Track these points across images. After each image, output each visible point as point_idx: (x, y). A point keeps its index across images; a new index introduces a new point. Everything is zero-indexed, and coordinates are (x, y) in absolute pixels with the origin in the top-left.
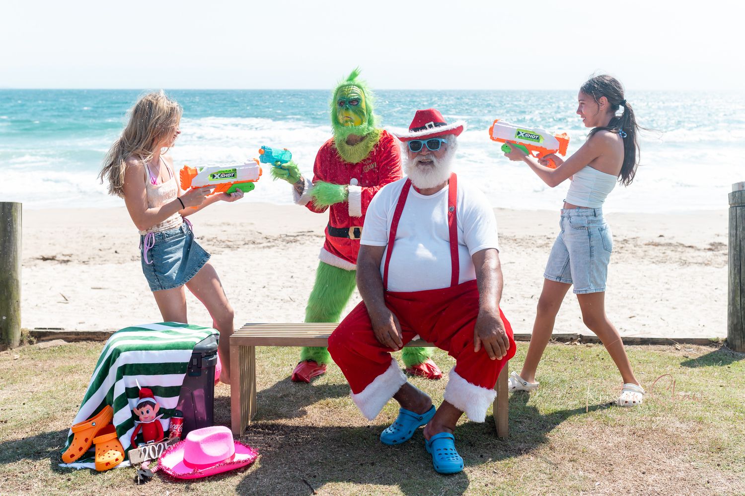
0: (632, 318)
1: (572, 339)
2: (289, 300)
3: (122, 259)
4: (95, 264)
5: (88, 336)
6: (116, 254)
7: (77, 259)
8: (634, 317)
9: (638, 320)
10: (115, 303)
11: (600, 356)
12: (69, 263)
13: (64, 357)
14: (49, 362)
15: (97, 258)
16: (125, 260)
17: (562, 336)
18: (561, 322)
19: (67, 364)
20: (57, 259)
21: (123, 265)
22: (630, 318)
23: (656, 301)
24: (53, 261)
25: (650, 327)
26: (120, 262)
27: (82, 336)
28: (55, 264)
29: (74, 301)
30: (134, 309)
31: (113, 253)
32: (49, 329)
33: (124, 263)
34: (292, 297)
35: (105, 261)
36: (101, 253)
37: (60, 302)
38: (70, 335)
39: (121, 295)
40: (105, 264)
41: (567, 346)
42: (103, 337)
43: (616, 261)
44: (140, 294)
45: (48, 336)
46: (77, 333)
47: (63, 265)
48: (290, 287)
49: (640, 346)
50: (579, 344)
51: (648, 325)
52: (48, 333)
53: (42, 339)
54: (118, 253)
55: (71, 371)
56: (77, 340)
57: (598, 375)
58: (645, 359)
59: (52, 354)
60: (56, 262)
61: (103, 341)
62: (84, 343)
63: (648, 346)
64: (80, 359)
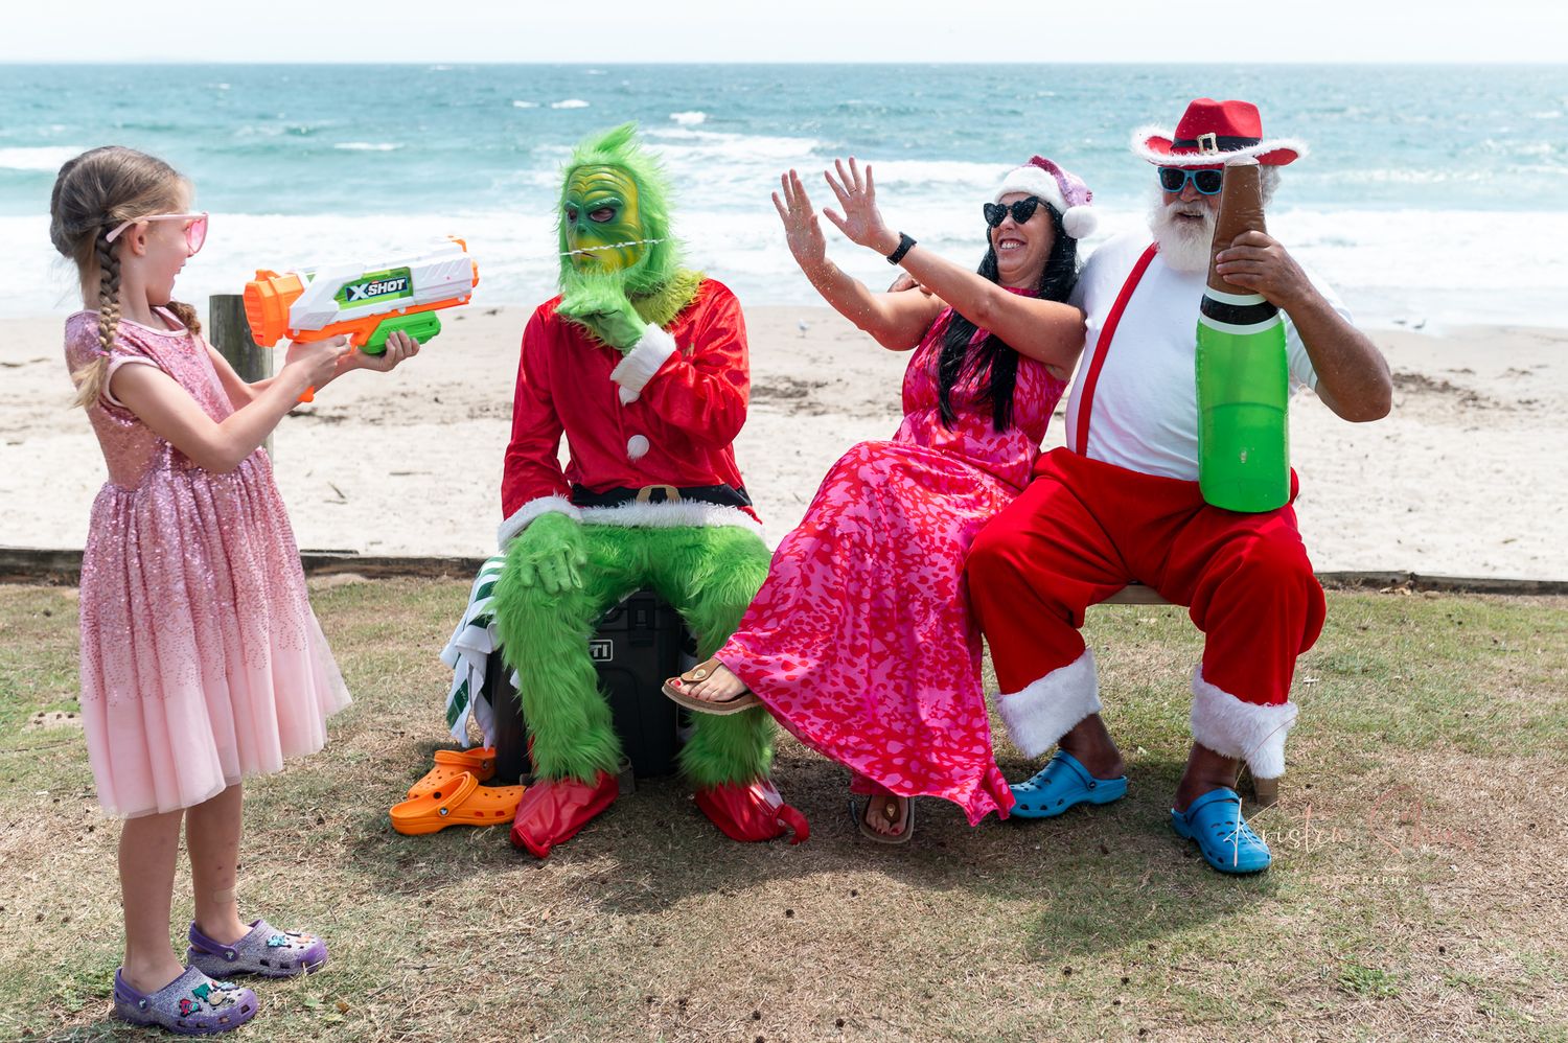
0: (1510, 544)
1: (1394, 581)
2: (794, 499)
3: (449, 415)
4: (394, 425)
5: (407, 568)
6: (435, 405)
7: (359, 415)
8: (1512, 540)
9: (1521, 547)
10: (439, 502)
11: (1456, 618)
12: (343, 422)
13: (362, 608)
14: (335, 617)
15: (399, 413)
16: (456, 417)
17: (1370, 577)
18: (1360, 550)
19: (369, 622)
20: (318, 413)
21: (452, 427)
22: (1506, 542)
23: (1560, 509)
24: (310, 418)
25: (1547, 562)
26: (446, 420)
27: (396, 568)
28: (316, 424)
29: (357, 499)
30: (480, 516)
31: (430, 402)
32: (328, 551)
33: (453, 423)
34: (799, 494)
35: (415, 417)
36: (405, 402)
37: (330, 501)
38: (371, 564)
39: (450, 489)
40: (414, 424)
41: (1382, 595)
42: (436, 570)
43: (1475, 424)
44: (489, 487)
45: (328, 565)
46: (385, 561)
47: (332, 426)
48: (795, 474)
49: (1537, 597)
50: (1408, 592)
51: (1544, 557)
52: (327, 561)
53: (316, 571)
54: (442, 403)
55: (379, 636)
56: (384, 575)
57: (1452, 655)
58: (1548, 624)
59: (337, 600)
60: (316, 420)
61: (437, 576)
62: (401, 579)
63: (1554, 597)
64: (396, 614)
